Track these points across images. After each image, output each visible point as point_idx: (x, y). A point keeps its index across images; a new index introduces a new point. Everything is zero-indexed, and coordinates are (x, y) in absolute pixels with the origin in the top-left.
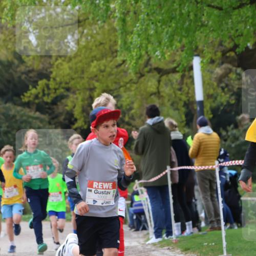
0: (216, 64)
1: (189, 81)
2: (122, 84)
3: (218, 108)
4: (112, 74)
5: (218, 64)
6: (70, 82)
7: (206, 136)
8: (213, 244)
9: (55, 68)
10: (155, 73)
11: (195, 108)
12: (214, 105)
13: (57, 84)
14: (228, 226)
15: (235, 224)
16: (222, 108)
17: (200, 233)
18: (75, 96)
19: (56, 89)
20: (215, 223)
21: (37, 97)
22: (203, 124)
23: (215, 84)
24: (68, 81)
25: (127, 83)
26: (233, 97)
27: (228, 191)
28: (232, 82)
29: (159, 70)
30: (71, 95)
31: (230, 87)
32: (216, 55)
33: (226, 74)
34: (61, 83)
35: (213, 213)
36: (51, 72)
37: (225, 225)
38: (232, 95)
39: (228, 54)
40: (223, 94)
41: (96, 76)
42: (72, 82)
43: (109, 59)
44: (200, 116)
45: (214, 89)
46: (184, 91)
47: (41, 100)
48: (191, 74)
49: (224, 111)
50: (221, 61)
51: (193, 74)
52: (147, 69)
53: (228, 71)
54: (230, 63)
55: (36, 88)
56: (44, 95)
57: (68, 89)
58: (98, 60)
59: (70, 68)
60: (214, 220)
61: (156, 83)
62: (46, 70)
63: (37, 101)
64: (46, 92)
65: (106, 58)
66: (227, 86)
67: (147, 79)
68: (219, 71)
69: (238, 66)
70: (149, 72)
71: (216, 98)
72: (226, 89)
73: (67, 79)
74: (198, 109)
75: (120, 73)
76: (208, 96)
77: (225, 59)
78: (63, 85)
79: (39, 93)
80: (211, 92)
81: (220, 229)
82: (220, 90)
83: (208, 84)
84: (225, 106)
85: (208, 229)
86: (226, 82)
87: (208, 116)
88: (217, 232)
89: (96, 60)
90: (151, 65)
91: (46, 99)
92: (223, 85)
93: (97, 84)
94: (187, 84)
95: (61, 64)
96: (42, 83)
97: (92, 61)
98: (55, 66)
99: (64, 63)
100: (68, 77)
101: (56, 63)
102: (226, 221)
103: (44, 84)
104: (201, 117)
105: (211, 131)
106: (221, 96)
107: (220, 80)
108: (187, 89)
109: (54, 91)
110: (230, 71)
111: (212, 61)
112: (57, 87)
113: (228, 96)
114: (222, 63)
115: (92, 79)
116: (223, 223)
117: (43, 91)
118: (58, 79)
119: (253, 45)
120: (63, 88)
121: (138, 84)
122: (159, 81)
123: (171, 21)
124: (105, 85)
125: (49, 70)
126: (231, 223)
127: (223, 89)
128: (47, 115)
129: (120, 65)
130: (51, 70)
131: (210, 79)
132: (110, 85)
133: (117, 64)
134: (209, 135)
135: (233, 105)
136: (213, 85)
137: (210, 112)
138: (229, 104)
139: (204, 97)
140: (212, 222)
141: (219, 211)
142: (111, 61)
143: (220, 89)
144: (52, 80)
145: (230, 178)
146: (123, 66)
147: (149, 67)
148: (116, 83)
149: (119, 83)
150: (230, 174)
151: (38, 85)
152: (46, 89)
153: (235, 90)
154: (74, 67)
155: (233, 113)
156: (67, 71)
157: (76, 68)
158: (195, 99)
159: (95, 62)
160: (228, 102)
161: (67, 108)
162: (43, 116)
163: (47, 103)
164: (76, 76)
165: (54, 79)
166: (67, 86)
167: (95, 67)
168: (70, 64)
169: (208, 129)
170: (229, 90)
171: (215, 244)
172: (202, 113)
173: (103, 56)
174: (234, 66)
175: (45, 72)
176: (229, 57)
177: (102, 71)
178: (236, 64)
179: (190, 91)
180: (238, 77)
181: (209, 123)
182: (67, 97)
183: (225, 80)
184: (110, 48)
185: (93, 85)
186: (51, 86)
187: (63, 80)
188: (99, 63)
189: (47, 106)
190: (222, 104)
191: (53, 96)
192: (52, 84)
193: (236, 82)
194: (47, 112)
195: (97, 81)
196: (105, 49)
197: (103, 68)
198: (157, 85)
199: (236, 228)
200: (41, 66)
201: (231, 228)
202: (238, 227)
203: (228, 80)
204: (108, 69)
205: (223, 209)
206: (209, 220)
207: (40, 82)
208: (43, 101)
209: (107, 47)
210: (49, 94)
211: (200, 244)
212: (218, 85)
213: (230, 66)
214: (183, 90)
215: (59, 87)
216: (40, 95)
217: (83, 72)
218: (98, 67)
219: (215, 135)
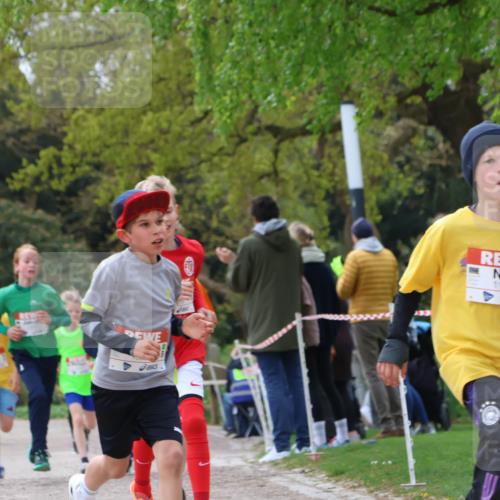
0: (386, 118)
1: (334, 151)
2: (203, 156)
3: (391, 204)
4: (184, 138)
5: (391, 119)
6: (101, 152)
7: (370, 257)
8: (390, 462)
9: (73, 126)
10: (269, 136)
11: (348, 202)
12: (384, 197)
13: (76, 156)
14: (418, 427)
15: (430, 425)
16: (399, 203)
17: (364, 442)
18: (113, 180)
19: (74, 166)
20: (393, 422)
21: (37, 180)
22: (363, 233)
23: (386, 156)
24: (98, 151)
25: (214, 155)
26: (421, 183)
27: (415, 362)
28: (418, 152)
29: (275, 130)
30: (105, 178)
31: (415, 163)
32: (385, 102)
33: (406, 139)
34: (84, 154)
35: (387, 404)
36: (65, 134)
37: (412, 426)
38: (419, 178)
39: (409, 101)
40: (401, 176)
41: (152, 141)
42: (107, 153)
43: (177, 108)
44: (356, 219)
45: (384, 167)
46: (324, 171)
47: (46, 187)
48: (338, 138)
49: (405, 209)
50: (395, 114)
51: (342, 137)
52: (251, 128)
53: (410, 132)
54: (413, 116)
55: (36, 164)
56: (51, 177)
57: (98, 167)
58: (156, 110)
59: (102, 126)
60: (389, 416)
61: (271, 155)
62: (55, 130)
63: (37, 189)
64: (56, 171)
65: (172, 107)
66: (408, 160)
67: (252, 148)
68: (392, 132)
69: (430, 123)
70: (255, 133)
71: (387, 184)
72: (406, 168)
73: (95, 146)
74: (354, 204)
75: (199, 134)
76: (372, 180)
77: (403, 109)
78: (89, 158)
79: (42, 173)
80: (378, 171)
81: (401, 433)
82: (394, 169)
83: (372, 157)
84: (406, 198)
85: (379, 435)
86: (407, 153)
87: (373, 218)
88: (396, 440)
89: (151, 110)
90: (259, 121)
91: (55, 184)
92: (401, 158)
93: (154, 157)
94: (330, 157)
95: (84, 119)
96: (47, 154)
97: (144, 113)
98: (72, 122)
99: (90, 116)
100: (98, 143)
101: (74, 116)
102: (414, 419)
103: (51, 156)
104: (360, 220)
105: (380, 247)
106: (397, 179)
107: (395, 149)
108: (331, 166)
109: (71, 169)
110: (414, 131)
111: (379, 114)
112: (76, 161)
113: (410, 179)
114: (399, 117)
115: (144, 146)
116: (407, 422)
117: (50, 169)
118: (78, 147)
119: (458, 84)
120: (89, 164)
121: (236, 157)
122: (276, 152)
123: (296, 37)
124: (170, 158)
125: (59, 130)
126: (423, 423)
127: (401, 166)
128: (59, 215)
129: (199, 120)
130: (65, 129)
131: (376, 148)
132: (180, 158)
133: (192, 118)
134: (375, 253)
135: (421, 196)
136: (381, 158)
137: (376, 211)
138: (412, 195)
139: (364, 180)
140: (385, 420)
141: (400, 399)
142: (181, 113)
143: (395, 166)
144: (66, 148)
145: (419, 337)
146: (205, 122)
147: (256, 125)
148: (191, 154)
149: (199, 154)
150: (419, 328)
151: (39, 158)
152: (55, 166)
153: (425, 168)
154: (109, 123)
155: (421, 212)
156: (97, 132)
157: (113, 126)
158: (347, 186)
159: (150, 115)
160: (411, 191)
161: (96, 201)
162: (49, 218)
163: (57, 193)
164: (114, 140)
165: (71, 147)
166: (95, 160)
167: (149, 123)
168: (101, 118)
169: (373, 243)
170: (413, 169)
171: (394, 463)
172: (361, 212)
173: (166, 103)
174: (421, 123)
175: (52, 133)
176: (412, 105)
177: (164, 132)
178: (426, 119)
179: (337, 171)
180: (430, 143)
181: (375, 230)
182: (96, 180)
183: (406, 150)
184: (179, 88)
185: (148, 158)
186: (65, 161)
187: (87, 149)
188: (157, 115)
189: (58, 199)
190: (400, 195)
191: (69, 178)
192: (67, 157)
193: (427, 154)
194: (59, 210)
195: (155, 150)
196: (170, 89)
197: (165, 125)
198: (273, 159)
199: (433, 431)
200: (44, 123)
201: (423, 431)
202: (437, 430)
203: (410, 150)
204: (176, 129)
205: (407, 396)
206: (381, 417)
207: (43, 153)
208: (51, 189)
209: (173, 85)
210: (60, 176)
211: (364, 461)
212: (391, 160)
213: (412, 123)
214: (322, 168)
215: (81, 161)
216: (44, 178)
217: (126, 133)
218: (155, 124)
219: (388, 254)
